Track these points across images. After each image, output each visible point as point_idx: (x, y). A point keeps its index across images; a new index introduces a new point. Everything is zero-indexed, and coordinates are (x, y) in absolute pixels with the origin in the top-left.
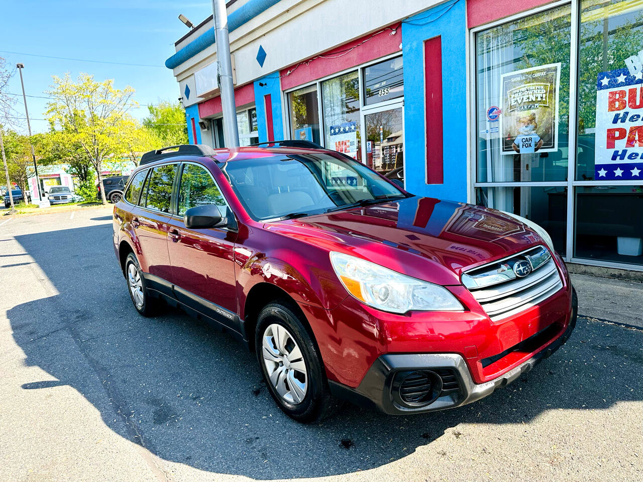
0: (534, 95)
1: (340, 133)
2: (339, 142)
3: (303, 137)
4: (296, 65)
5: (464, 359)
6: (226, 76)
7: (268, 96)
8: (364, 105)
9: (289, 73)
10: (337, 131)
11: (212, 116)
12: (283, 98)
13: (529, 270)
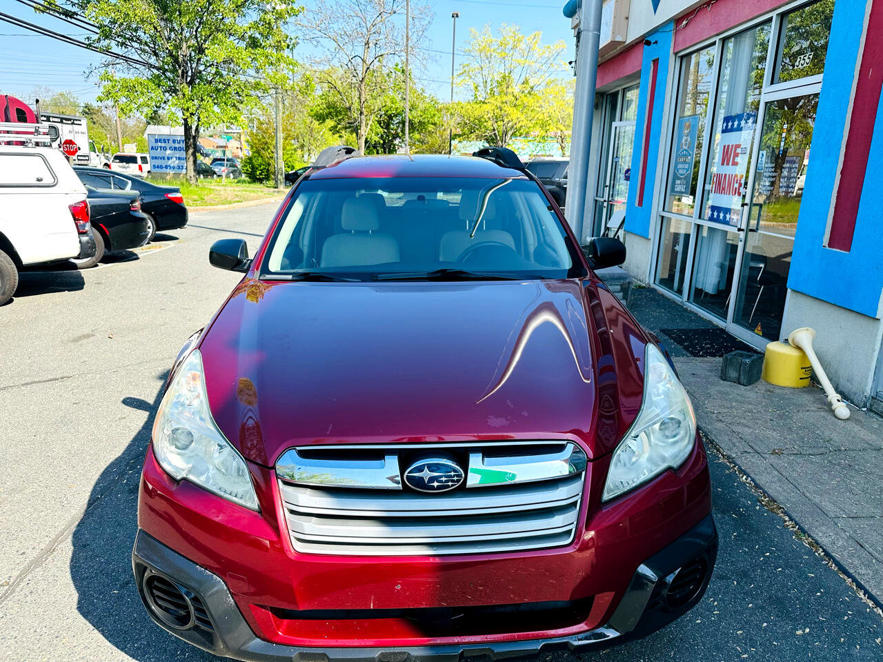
1: (732, 130)
2: (728, 146)
3: (686, 132)
4: (695, 10)
5: (229, 590)
6: (588, 31)
7: (656, 62)
8: (772, 83)
9: (684, 23)
10: (729, 127)
11: (602, 90)
12: (672, 65)
13: (450, 484)
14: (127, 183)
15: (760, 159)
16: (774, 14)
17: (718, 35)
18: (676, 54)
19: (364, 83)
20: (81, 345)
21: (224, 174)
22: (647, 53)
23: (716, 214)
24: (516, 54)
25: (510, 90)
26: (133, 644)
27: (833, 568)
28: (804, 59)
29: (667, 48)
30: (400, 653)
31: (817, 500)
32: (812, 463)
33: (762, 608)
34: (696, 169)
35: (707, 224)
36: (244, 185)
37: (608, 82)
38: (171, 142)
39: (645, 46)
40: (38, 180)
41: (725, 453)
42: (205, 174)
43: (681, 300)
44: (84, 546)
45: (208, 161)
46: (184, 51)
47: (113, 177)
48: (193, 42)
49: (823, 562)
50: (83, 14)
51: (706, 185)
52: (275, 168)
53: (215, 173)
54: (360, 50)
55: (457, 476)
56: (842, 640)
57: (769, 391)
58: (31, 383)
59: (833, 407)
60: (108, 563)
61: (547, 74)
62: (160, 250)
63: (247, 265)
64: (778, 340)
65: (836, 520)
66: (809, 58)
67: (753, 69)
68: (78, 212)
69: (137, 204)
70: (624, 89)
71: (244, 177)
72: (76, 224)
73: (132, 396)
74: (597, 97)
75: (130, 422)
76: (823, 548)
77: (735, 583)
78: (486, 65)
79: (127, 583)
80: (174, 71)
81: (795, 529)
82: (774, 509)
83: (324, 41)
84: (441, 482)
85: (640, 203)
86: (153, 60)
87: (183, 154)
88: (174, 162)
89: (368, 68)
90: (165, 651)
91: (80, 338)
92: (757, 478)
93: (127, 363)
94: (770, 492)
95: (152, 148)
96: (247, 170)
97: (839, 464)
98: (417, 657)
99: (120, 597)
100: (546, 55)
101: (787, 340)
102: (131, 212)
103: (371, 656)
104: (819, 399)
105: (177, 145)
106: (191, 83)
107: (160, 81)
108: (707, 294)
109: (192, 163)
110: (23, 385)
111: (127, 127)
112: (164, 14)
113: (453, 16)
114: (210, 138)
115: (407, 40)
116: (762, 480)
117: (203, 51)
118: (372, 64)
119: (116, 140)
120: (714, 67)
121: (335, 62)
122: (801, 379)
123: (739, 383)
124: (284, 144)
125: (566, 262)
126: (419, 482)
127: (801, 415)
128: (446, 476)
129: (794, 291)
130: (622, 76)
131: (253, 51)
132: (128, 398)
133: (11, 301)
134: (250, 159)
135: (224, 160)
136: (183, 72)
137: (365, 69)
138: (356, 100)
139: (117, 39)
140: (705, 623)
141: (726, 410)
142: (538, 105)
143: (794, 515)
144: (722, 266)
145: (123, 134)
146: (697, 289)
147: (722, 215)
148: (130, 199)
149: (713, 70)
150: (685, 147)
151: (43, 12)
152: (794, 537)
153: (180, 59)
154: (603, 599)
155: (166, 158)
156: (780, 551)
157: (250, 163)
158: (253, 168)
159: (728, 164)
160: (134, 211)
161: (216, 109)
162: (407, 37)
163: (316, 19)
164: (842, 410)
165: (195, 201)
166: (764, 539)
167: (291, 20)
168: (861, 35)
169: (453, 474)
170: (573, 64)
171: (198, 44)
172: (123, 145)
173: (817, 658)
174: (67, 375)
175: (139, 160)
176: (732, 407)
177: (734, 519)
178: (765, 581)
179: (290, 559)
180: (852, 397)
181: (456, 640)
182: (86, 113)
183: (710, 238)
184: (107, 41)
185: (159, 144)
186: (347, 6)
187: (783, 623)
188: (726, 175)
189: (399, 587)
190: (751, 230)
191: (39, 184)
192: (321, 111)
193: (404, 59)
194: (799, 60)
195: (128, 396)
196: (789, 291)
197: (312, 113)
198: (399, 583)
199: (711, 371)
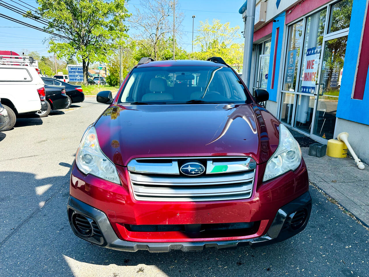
1: (311, 54)
2: (310, 61)
3: (291, 56)
4: (294, 6)
5: (107, 217)
6: (250, 16)
7: (278, 29)
8: (328, 33)
9: (290, 12)
10: (310, 53)
11: (256, 43)
12: (285, 30)
13: (199, 172)
14: (60, 83)
15: (323, 64)
16: (328, 5)
17: (304, 15)
18: (286, 25)
19: (156, 44)
20: (42, 144)
21: (99, 83)
22: (274, 25)
23: (305, 89)
24: (219, 32)
25: (217, 46)
26: (66, 250)
27: (360, 224)
28: (341, 22)
29: (283, 23)
30: (179, 245)
31: (352, 199)
32: (349, 185)
33: (330, 238)
34: (295, 79)
35: (301, 94)
36: (107, 87)
37: (258, 39)
38: (77, 69)
39: (274, 22)
40: (25, 79)
41: (312, 182)
42: (91, 83)
43: (290, 127)
44: (45, 215)
45: (92, 78)
46: (83, 32)
47: (54, 81)
48: (87, 28)
49: (356, 222)
50: (42, 18)
51: (300, 78)
52: (120, 80)
53: (95, 83)
54: (154, 31)
55: (202, 169)
56: (366, 250)
57: (330, 159)
58: (22, 158)
59: (357, 164)
60: (54, 221)
61: (232, 40)
62: (73, 110)
63: (112, 101)
64: (333, 139)
65: (360, 206)
66: (343, 22)
67: (318, 37)
68: (41, 92)
69: (64, 91)
70: (265, 42)
71: (107, 84)
72: (40, 97)
73: (63, 162)
74: (253, 46)
75: (63, 171)
76: (355, 216)
77: (319, 229)
78: (206, 37)
79: (63, 228)
80: (79, 40)
81: (343, 210)
82: (334, 202)
83: (140, 27)
84: (196, 171)
85: (273, 88)
86: (70, 36)
87: (82, 74)
88: (79, 77)
89: (158, 38)
90: (79, 253)
91: (41, 142)
92: (326, 191)
93: (61, 150)
94: (332, 196)
95: (70, 72)
96: (108, 81)
97: (361, 186)
98: (186, 247)
99: (60, 234)
100: (232, 32)
101: (337, 138)
102: (62, 94)
103: (167, 246)
104: (351, 162)
105: (80, 71)
106: (86, 45)
107: (73, 44)
108: (301, 123)
109: (86, 78)
110: (18, 158)
111: (59, 65)
112: (75, 17)
113: (193, 17)
114: (93, 70)
115: (174, 27)
116: (328, 191)
117: (91, 32)
118: (160, 37)
119: (55, 71)
120: (302, 36)
121: (145, 36)
122: (343, 154)
123: (317, 156)
124: (123, 70)
125: (244, 98)
126: (187, 171)
127: (343, 168)
128: (197, 169)
129: (339, 118)
130: (264, 36)
131: (111, 32)
132: (61, 163)
133: (13, 129)
134: (110, 77)
135: (99, 78)
136: (82, 40)
137: (157, 39)
138: (153, 51)
139: (56, 28)
140: (306, 244)
141: (312, 166)
142: (228, 52)
143: (342, 204)
144: (307, 113)
145: (58, 68)
146: (297, 122)
147: (307, 90)
148: (61, 89)
149: (302, 37)
150: (291, 63)
151: (27, 17)
152: (343, 212)
153: (82, 36)
154: (264, 223)
155: (75, 76)
156: (338, 217)
157: (109, 79)
158: (111, 80)
159: (309, 68)
160: (63, 94)
161: (96, 55)
162: (174, 25)
163: (137, 18)
164: (361, 165)
165: (87, 93)
166: (330, 213)
167: (126, 19)
168: (365, 8)
169: (200, 168)
170: (243, 33)
171: (89, 29)
172: (57, 73)
173: (355, 257)
174: (36, 154)
175: (64, 78)
176: (314, 165)
177: (317, 206)
178: (331, 228)
179: (133, 202)
180: (365, 161)
181: (202, 239)
182: (43, 60)
183: (302, 100)
184: (52, 29)
185: (73, 70)
186: (149, 13)
187: (340, 244)
188: (309, 73)
189: (178, 215)
190: (320, 95)
191: (25, 81)
192: (139, 57)
193: (173, 34)
194: (339, 23)
195: (61, 162)
196: (337, 118)
197: (135, 58)
198: (178, 213)
199: (305, 152)
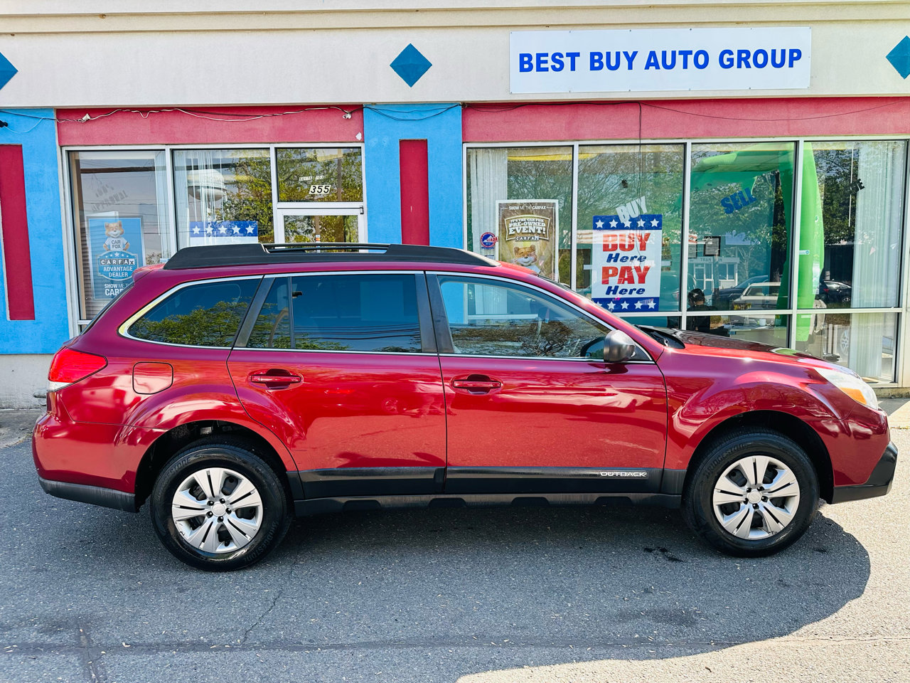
0: (534, 227)
8: (278, 200)
9: (86, 118)
10: (209, 232)
12: (60, 158)
16: (271, 147)
17: (167, 145)
18: (64, 147)
28: (320, 188)
